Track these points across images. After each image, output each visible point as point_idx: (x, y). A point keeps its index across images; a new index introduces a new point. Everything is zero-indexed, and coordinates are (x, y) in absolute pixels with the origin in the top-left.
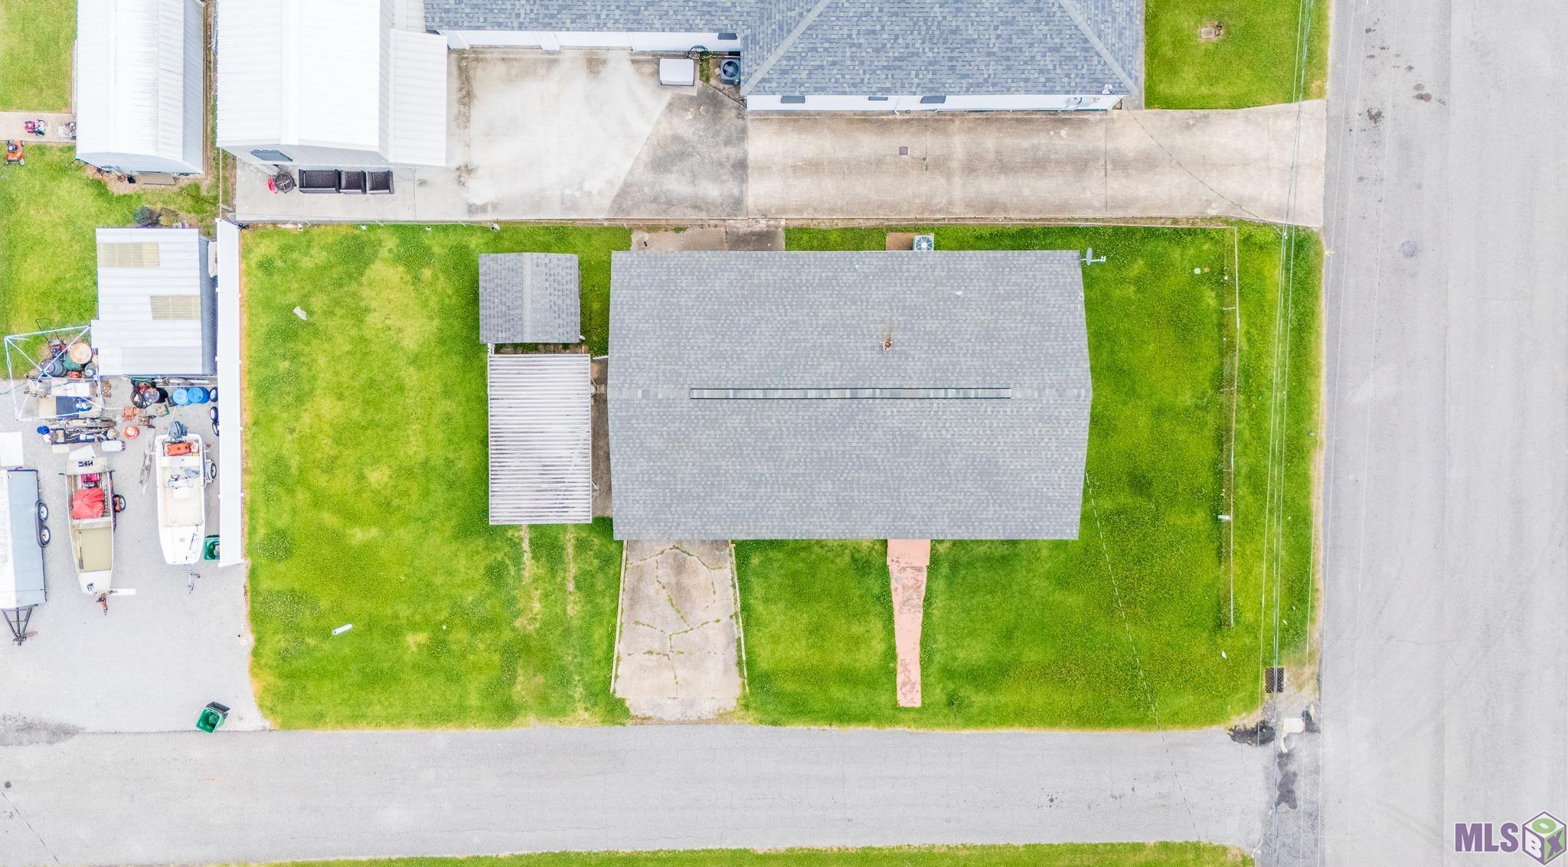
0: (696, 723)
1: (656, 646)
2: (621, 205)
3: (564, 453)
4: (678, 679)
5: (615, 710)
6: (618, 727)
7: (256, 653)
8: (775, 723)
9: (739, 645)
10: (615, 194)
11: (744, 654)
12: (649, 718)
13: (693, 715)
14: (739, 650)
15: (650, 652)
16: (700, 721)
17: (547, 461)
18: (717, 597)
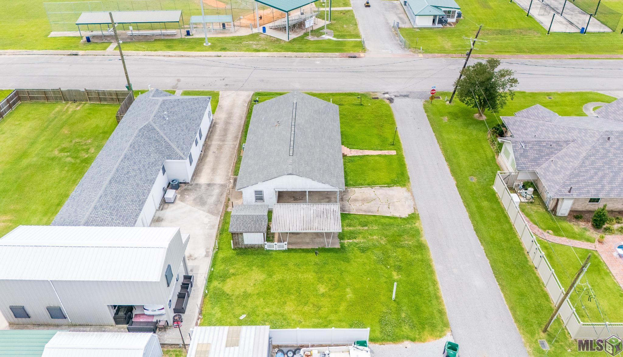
0: (413, 196)
1: (386, 206)
2: (216, 213)
3: (312, 211)
4: (398, 201)
5: (413, 217)
6: (419, 215)
7: (413, 340)
8: (409, 178)
9: (382, 187)
10: (211, 215)
11: (385, 185)
12: (414, 208)
13: (410, 197)
14: (384, 187)
15: (389, 208)
16: (412, 195)
17: (315, 216)
18: (365, 192)
